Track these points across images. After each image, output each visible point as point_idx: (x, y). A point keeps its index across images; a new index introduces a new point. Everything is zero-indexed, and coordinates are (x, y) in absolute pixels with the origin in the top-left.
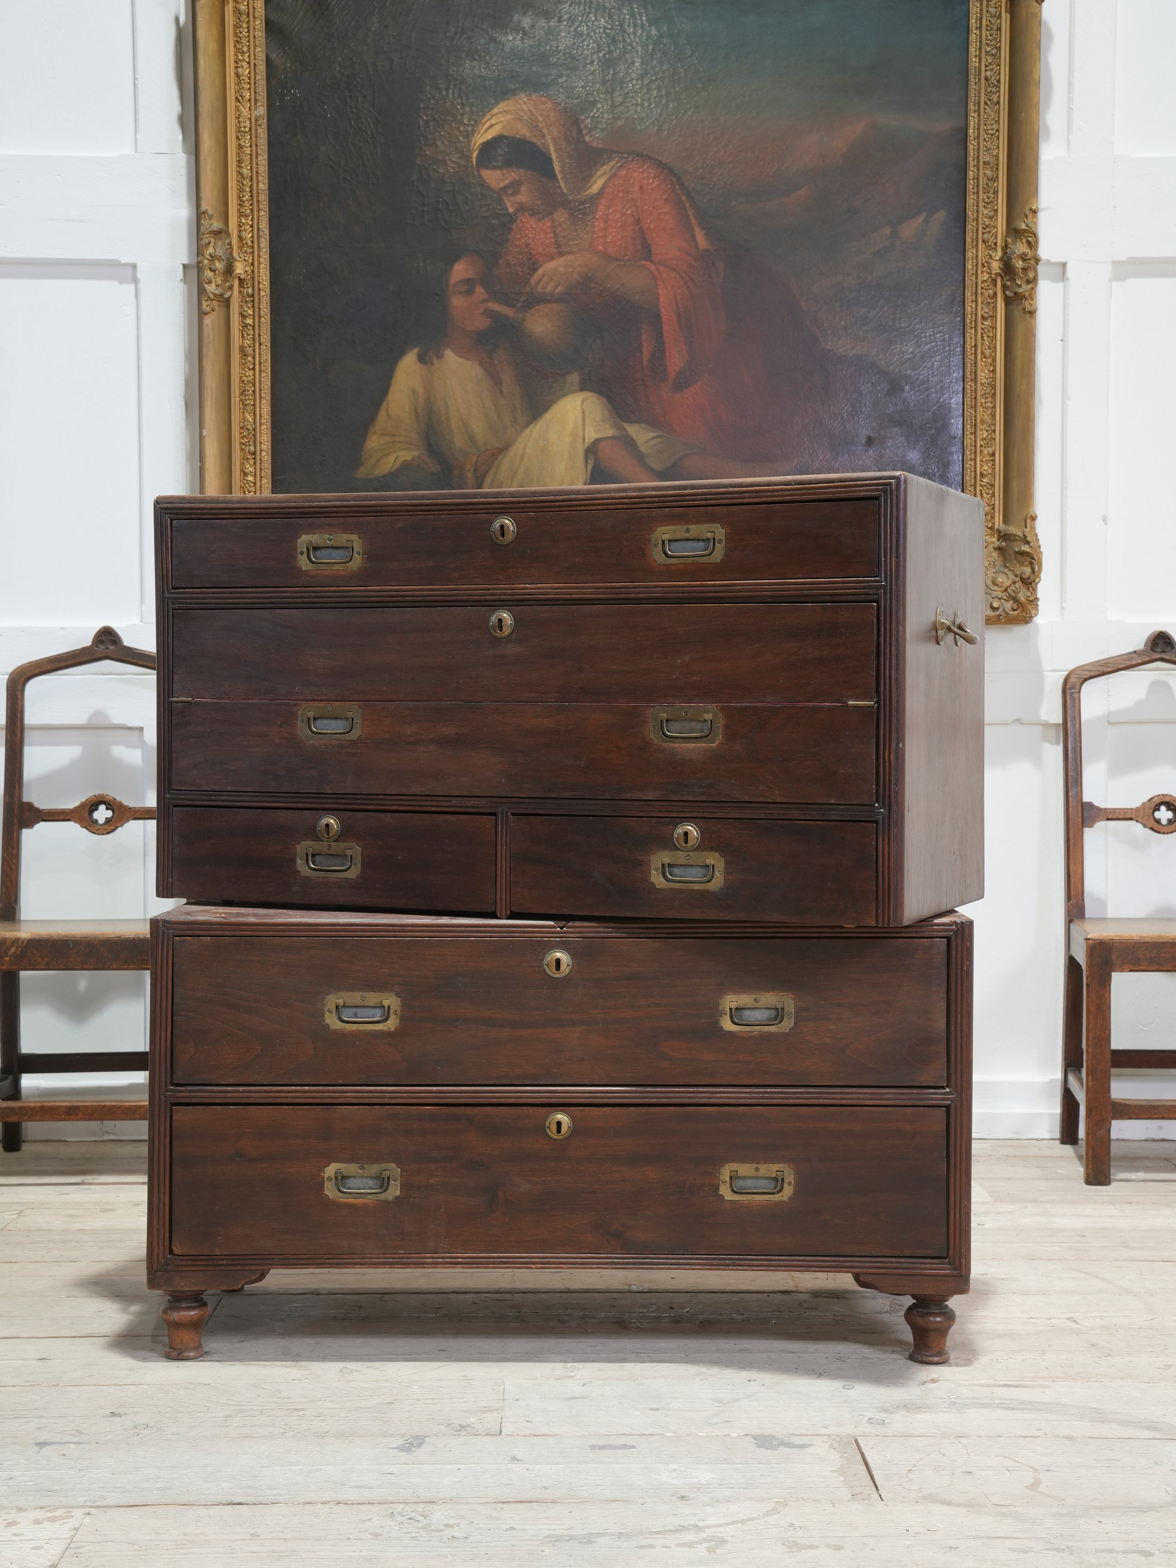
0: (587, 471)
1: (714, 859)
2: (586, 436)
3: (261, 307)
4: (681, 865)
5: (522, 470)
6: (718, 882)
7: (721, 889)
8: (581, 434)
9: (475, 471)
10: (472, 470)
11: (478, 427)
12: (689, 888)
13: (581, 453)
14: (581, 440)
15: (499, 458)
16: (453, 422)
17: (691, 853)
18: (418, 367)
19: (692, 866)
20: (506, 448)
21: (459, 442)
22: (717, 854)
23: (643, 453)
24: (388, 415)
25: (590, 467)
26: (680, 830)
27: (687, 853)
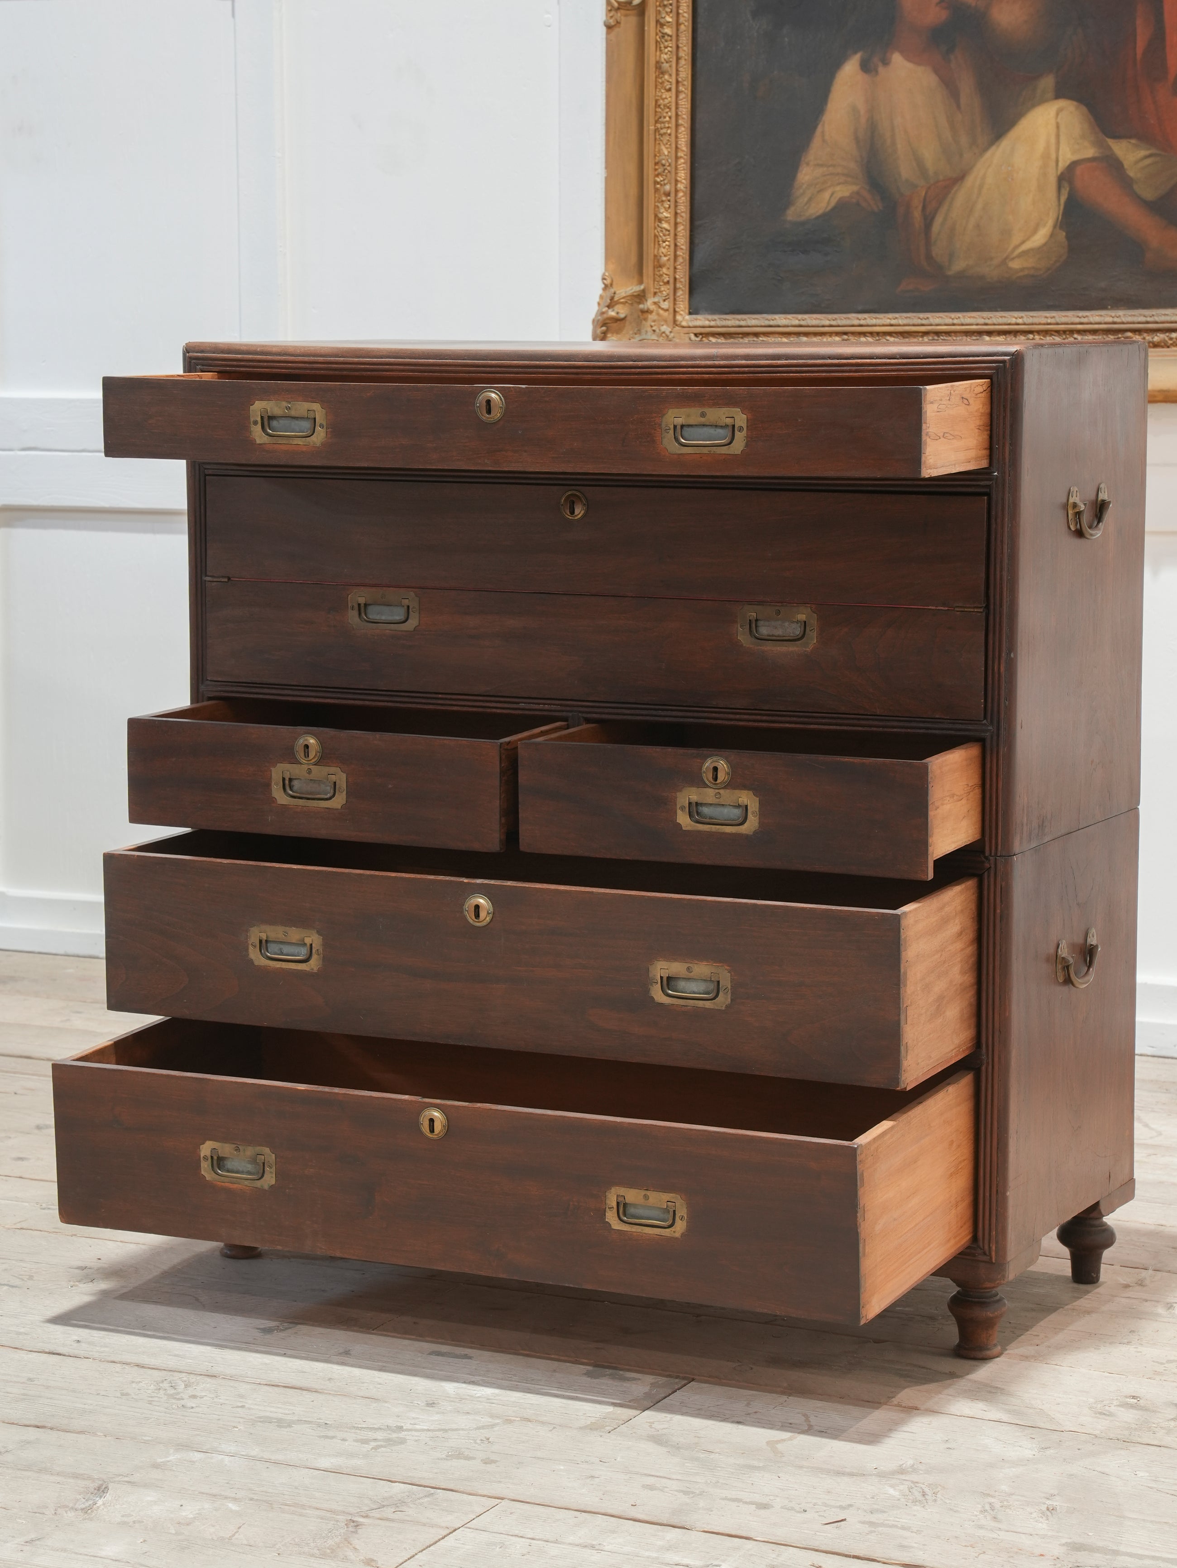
0: (1059, 205)
1: (746, 798)
2: (1060, 159)
3: (681, 11)
4: (711, 804)
5: (979, 206)
6: (751, 825)
7: (755, 833)
8: (1053, 156)
9: (924, 208)
10: (920, 208)
11: (929, 153)
12: (720, 831)
13: (1052, 180)
14: (1053, 164)
15: (953, 192)
16: (899, 146)
17: (722, 791)
18: (861, 77)
19: (723, 805)
20: (960, 178)
21: (905, 171)
22: (751, 793)
23: (1131, 179)
24: (824, 141)
25: (1063, 198)
26: (708, 764)
27: (717, 791)
